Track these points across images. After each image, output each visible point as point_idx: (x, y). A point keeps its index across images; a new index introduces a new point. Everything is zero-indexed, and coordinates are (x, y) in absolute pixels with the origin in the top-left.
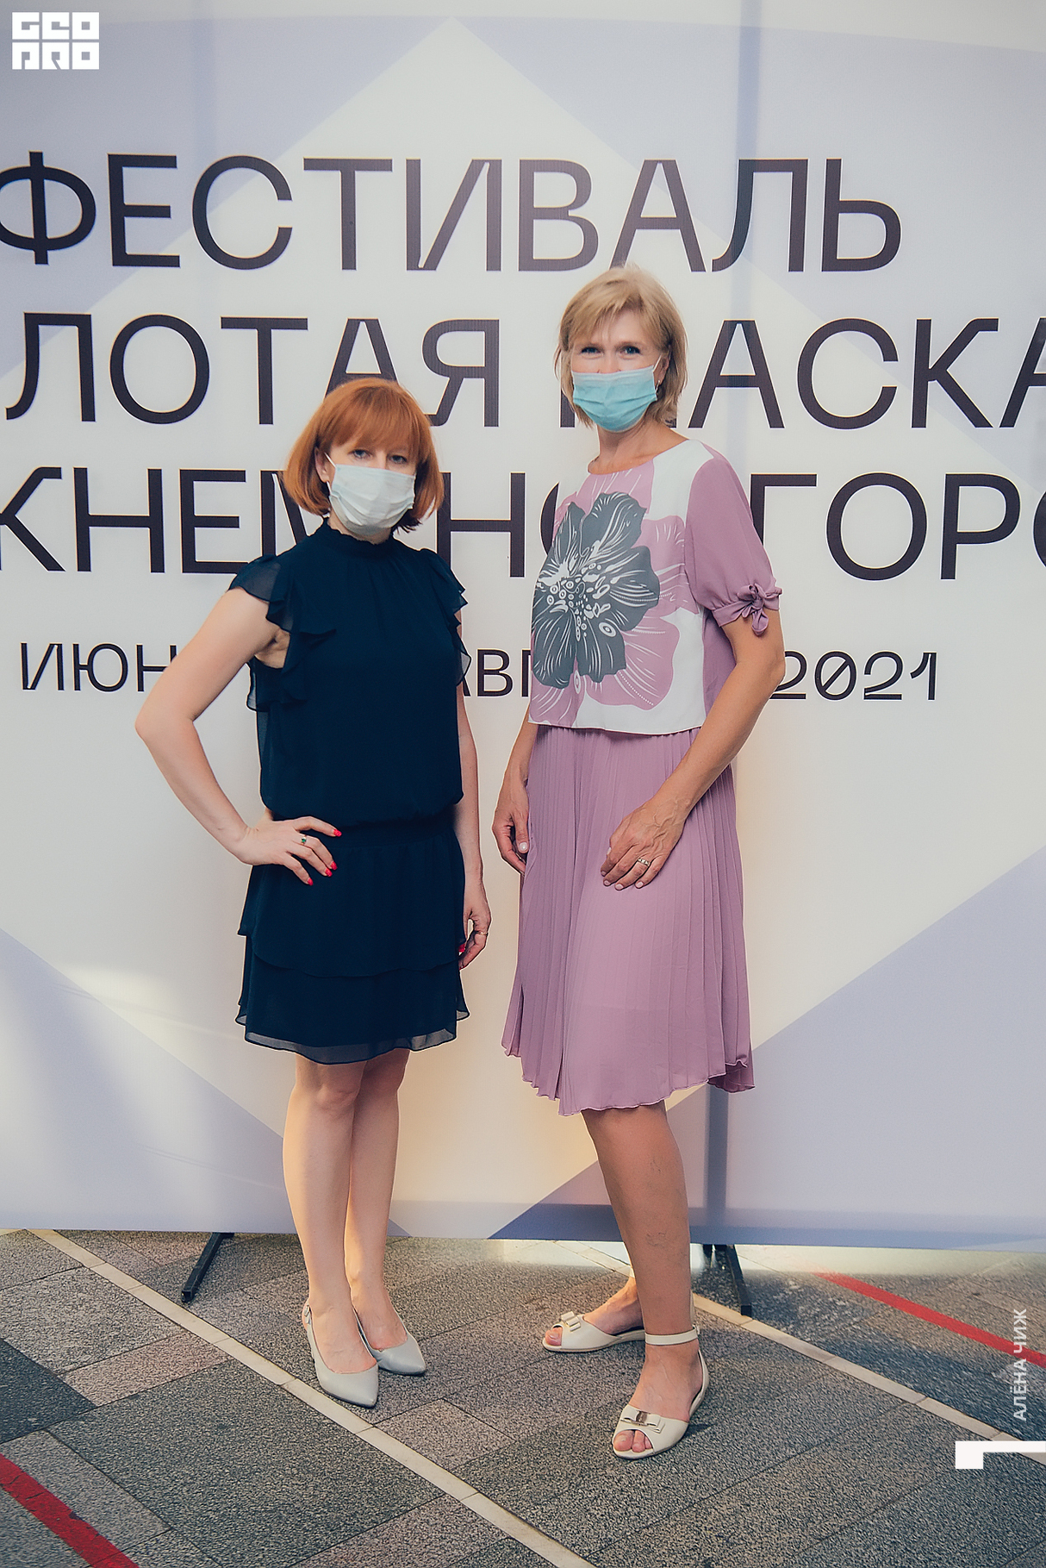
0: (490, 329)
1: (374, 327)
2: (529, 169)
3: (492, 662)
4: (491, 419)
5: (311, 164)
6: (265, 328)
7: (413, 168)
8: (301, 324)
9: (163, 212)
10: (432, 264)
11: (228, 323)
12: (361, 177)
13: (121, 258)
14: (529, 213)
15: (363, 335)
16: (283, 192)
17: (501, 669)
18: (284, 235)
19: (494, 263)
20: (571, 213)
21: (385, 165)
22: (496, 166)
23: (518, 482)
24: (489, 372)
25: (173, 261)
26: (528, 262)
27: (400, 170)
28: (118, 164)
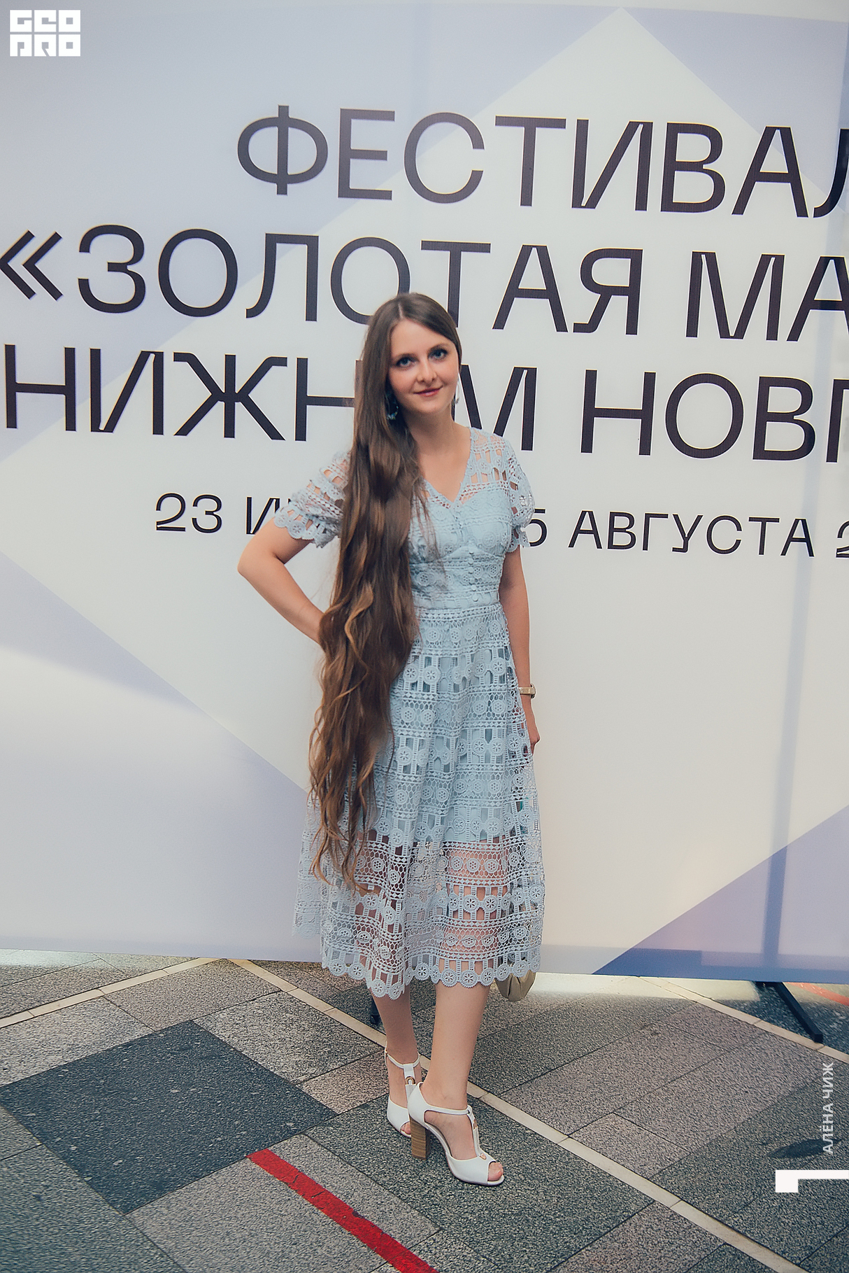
0: (635, 257)
1: (543, 252)
2: (674, 130)
3: (621, 522)
4: (632, 328)
5: (501, 121)
6: (456, 250)
7: (582, 126)
8: (485, 248)
9: (381, 155)
10: (592, 203)
11: (427, 245)
12: (540, 132)
13: (345, 191)
14: (672, 166)
15: (534, 258)
16: (478, 143)
17: (627, 528)
18: (476, 177)
19: (641, 204)
20: (705, 167)
21: (560, 124)
22: (648, 127)
23: (650, 379)
24: (632, 292)
25: (386, 195)
26: (668, 204)
27: (572, 128)
28: (347, 116)
